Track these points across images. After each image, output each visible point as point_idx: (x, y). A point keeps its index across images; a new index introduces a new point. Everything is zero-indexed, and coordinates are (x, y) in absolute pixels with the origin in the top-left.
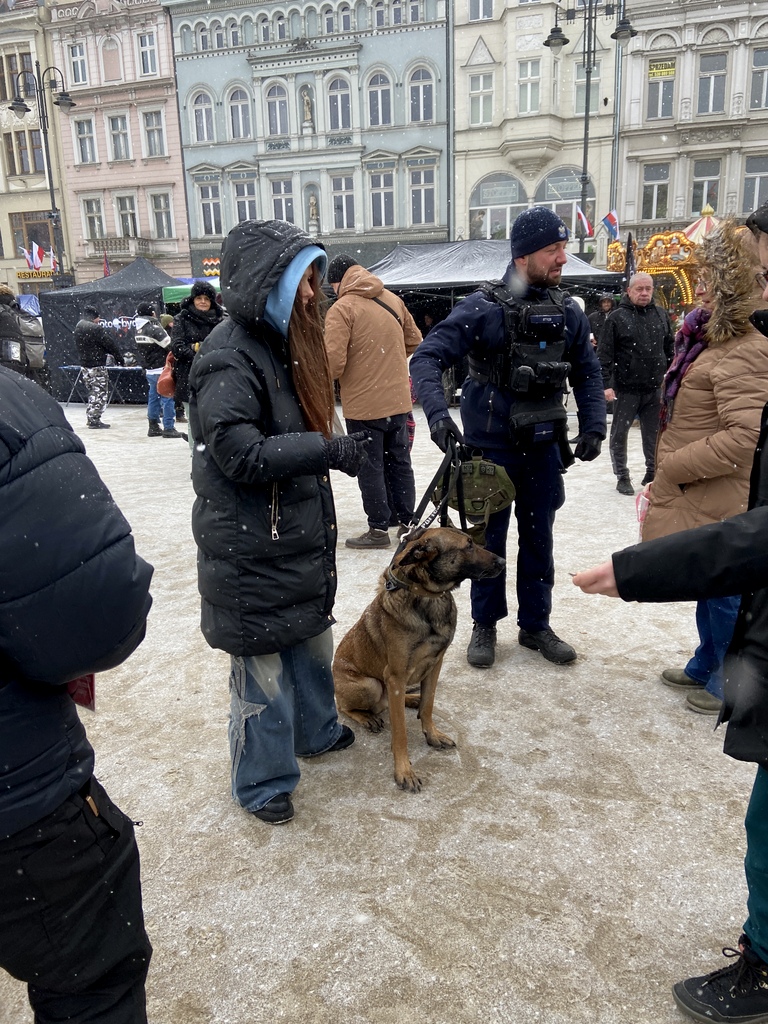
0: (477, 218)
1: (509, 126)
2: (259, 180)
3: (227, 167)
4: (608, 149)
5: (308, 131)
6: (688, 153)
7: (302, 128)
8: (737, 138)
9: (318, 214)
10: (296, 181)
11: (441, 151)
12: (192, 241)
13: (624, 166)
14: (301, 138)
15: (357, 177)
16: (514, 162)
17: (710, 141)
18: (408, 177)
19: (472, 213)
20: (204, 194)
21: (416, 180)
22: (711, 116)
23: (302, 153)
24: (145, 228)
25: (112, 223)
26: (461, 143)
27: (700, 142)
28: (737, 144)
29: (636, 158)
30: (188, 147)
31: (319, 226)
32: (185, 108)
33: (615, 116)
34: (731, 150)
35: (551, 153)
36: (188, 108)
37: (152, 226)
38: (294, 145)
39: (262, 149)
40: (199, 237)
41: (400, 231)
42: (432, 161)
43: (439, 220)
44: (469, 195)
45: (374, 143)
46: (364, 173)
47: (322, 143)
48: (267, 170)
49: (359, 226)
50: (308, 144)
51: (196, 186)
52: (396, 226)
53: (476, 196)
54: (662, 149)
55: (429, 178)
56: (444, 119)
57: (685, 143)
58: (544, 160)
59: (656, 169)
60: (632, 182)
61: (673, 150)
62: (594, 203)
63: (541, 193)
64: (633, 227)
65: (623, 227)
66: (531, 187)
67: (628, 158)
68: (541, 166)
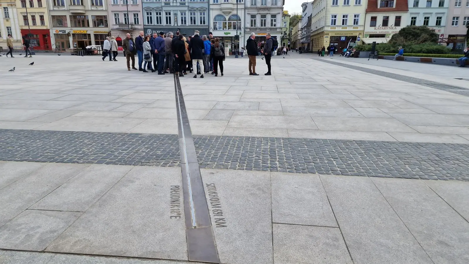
0: (215, 24)
1: (222, 5)
2: (162, 12)
3: (154, 8)
4: (243, 11)
5: (175, 1)
6: (259, 13)
8: (269, 11)
9: (177, 21)
10: (172, 13)
11: (207, 8)
12: (144, 25)
13: (247, 15)
14: (173, 2)
15: (187, 12)
16: (223, 12)
17: (264, 11)
18: (199, 13)
20: (148, 14)
21: (201, 14)
22: (264, 6)
23: (173, 6)
24: (131, 22)
25: (122, 20)
26: (211, 7)
27: (262, 11)
28: (269, 12)
29: (249, 13)
30: (144, 2)
31: (177, 24)
33: (245, 4)
34: (268, 13)
35: (231, 11)
37: (133, 22)
38: (171, 4)
39: (163, 4)
40: (146, 24)
41: (197, 26)
42: (205, 10)
43: (206, 24)
44: (213, 18)
45: (191, 5)
47: (178, 4)
48: (164, 10)
49: (187, 24)
50: (175, 4)
51: (145, 12)
52: (196, 24)
53: (215, 19)
54: (254, 12)
55: (204, 14)
56: (207, 1)
57: (259, 11)
58: (230, 12)
59: (253, 16)
60: (248, 18)
61: (257, 12)
62: (241, 22)
63: (229, 19)
64: (249, 28)
65: (247, 28)
66: (227, 18)
67: (247, 13)
68: (229, 13)
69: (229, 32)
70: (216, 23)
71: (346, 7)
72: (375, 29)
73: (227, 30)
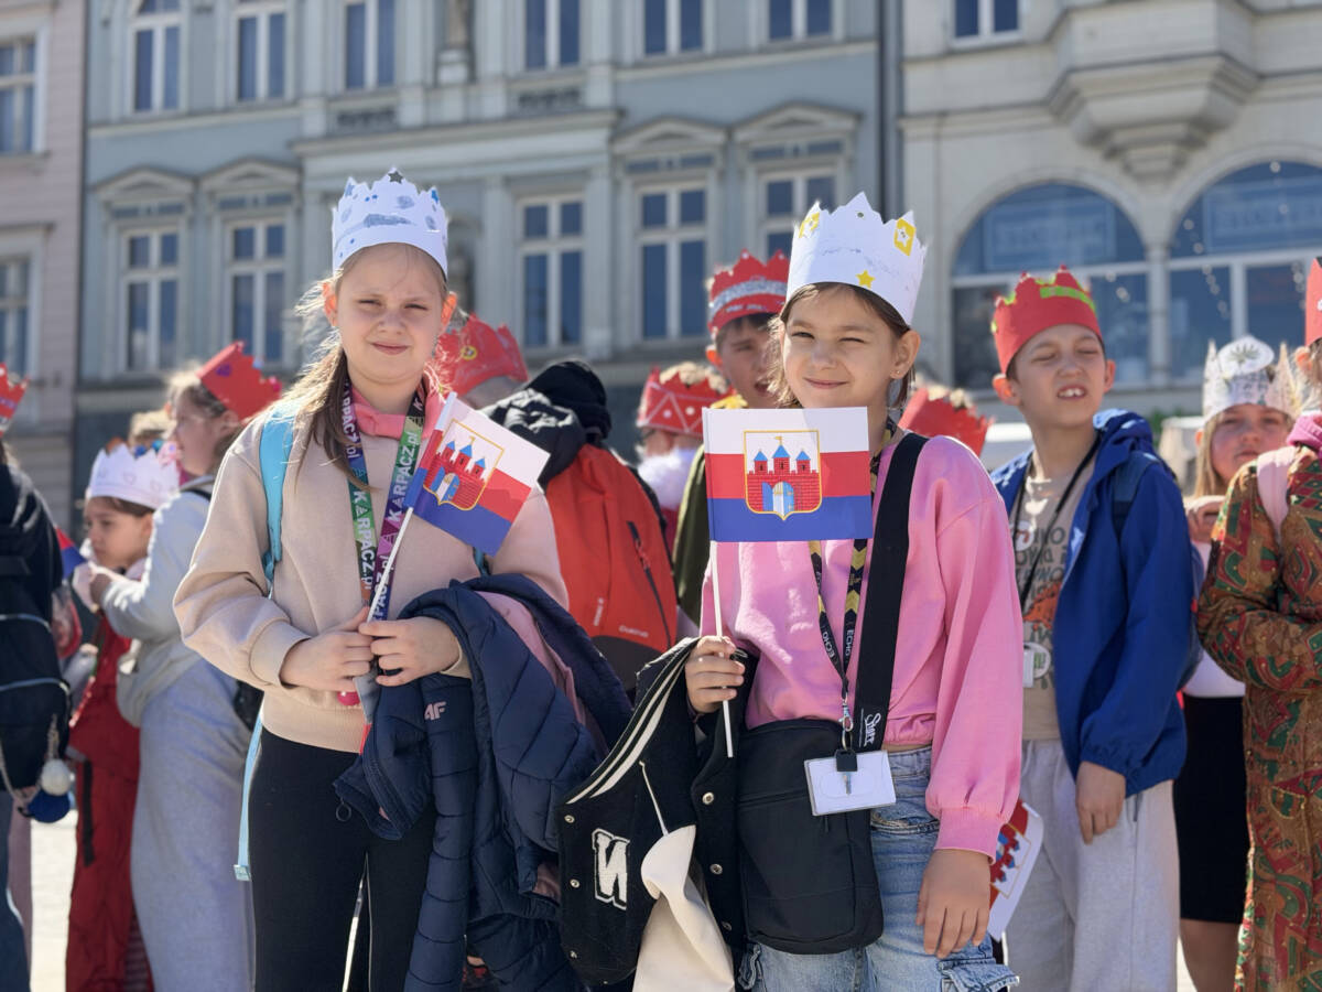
1: (1081, 28)
3: (207, 174)
5: (454, 73)
7: (438, 65)
11: (859, 116)
12: (82, 385)
14: (434, 87)
16: (1098, 138)
19: (959, 297)
20: (137, 255)
21: (778, 201)
23: (432, 129)
30: (102, 127)
32: (106, 23)
36: (116, 26)
38: (411, 111)
39: (316, 127)
40: (107, 373)
44: (950, 242)
46: (616, 186)
47: (494, 106)
48: (326, 184)
50: (452, 107)
51: (113, 232)
53: (974, 242)
56: (868, 24)
63: (1182, 243)
66: (1158, 215)
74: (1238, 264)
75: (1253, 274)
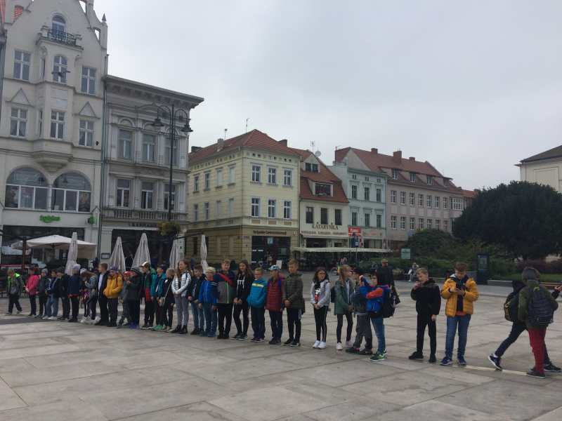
0: (12, 191)
4: (98, 168)
6: (140, 177)
8: (162, 175)
13: (108, 179)
16: (42, 163)
19: (8, 187)
22: (148, 162)
28: (162, 178)
29: (114, 175)
33: (102, 151)
34: (159, 180)
35: (65, 162)
54: (129, 174)
57: (139, 173)
58: (63, 165)
59: (123, 182)
60: (112, 187)
61: (133, 175)
62: (90, 193)
63: (56, 184)
64: (112, 209)
65: (108, 209)
66: (51, 179)
67: (110, 174)
68: (59, 168)
69: (56, 215)
70: (16, 188)
71: (271, 187)
72: (313, 227)
73: (50, 210)
74: (65, 190)
75: (67, 192)
